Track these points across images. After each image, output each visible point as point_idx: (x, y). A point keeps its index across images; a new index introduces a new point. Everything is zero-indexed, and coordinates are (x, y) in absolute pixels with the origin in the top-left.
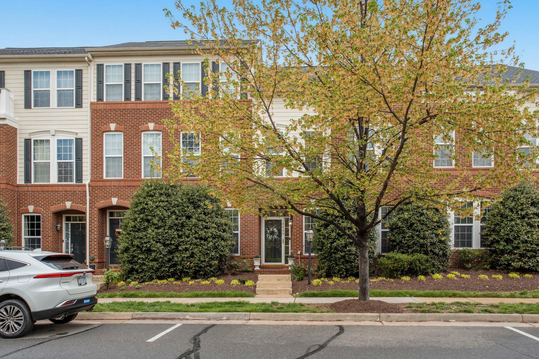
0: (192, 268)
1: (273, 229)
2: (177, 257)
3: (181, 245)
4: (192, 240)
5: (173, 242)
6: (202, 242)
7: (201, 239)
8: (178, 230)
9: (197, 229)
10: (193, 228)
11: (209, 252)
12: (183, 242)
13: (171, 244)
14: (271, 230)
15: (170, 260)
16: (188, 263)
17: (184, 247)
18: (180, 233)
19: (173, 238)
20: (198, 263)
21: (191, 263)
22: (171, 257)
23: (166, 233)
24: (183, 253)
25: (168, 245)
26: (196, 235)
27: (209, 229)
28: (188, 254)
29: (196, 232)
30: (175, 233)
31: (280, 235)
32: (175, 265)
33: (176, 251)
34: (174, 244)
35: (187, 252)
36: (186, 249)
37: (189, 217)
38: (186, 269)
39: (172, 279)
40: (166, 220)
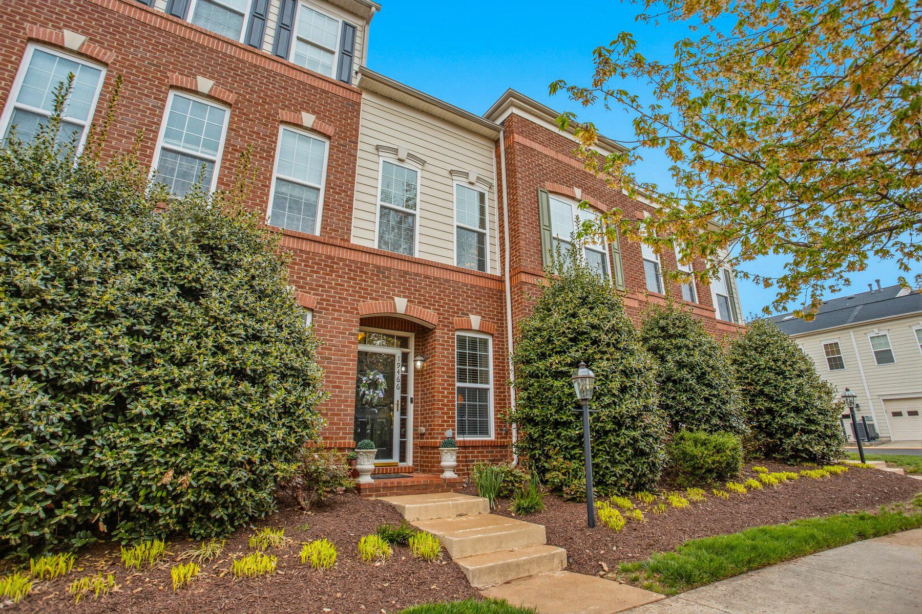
0: (181, 495)
1: (375, 375)
2: (113, 447)
3: (139, 395)
4: (201, 376)
5: (104, 379)
6: (245, 386)
7: (239, 374)
8: (140, 333)
9: (224, 338)
10: (210, 330)
11: (264, 427)
12: (155, 380)
13: (90, 387)
14: (371, 377)
15: (67, 462)
16: (168, 478)
17: (157, 404)
18: (147, 346)
19: (107, 362)
20: (216, 475)
21: (179, 472)
22: (76, 446)
23: (76, 337)
24: (148, 430)
25: (74, 390)
26: (222, 360)
27: (267, 342)
28: (172, 433)
29: (220, 349)
30: (124, 342)
31: (389, 392)
32: (92, 487)
33: (106, 419)
34: (109, 387)
35: (170, 425)
36: (168, 414)
37: (192, 293)
38: (148, 499)
39: (62, 559)
40: (90, 283)
